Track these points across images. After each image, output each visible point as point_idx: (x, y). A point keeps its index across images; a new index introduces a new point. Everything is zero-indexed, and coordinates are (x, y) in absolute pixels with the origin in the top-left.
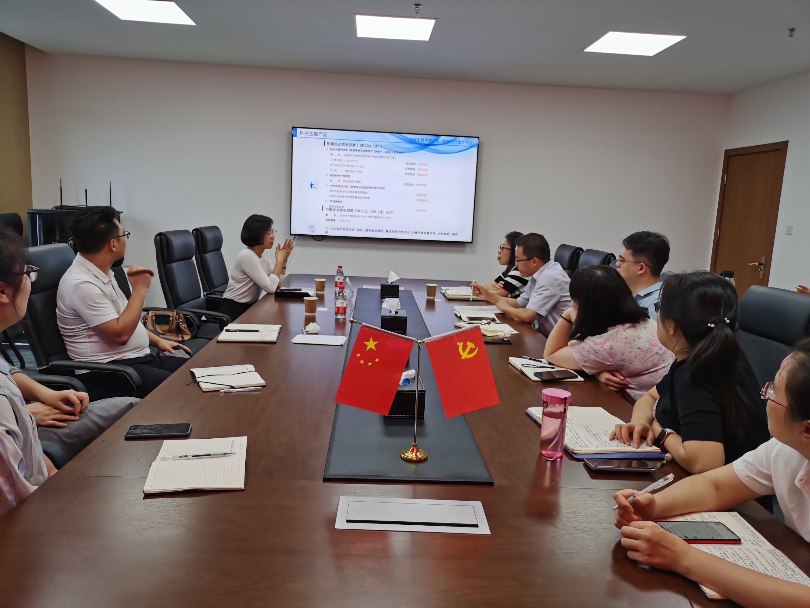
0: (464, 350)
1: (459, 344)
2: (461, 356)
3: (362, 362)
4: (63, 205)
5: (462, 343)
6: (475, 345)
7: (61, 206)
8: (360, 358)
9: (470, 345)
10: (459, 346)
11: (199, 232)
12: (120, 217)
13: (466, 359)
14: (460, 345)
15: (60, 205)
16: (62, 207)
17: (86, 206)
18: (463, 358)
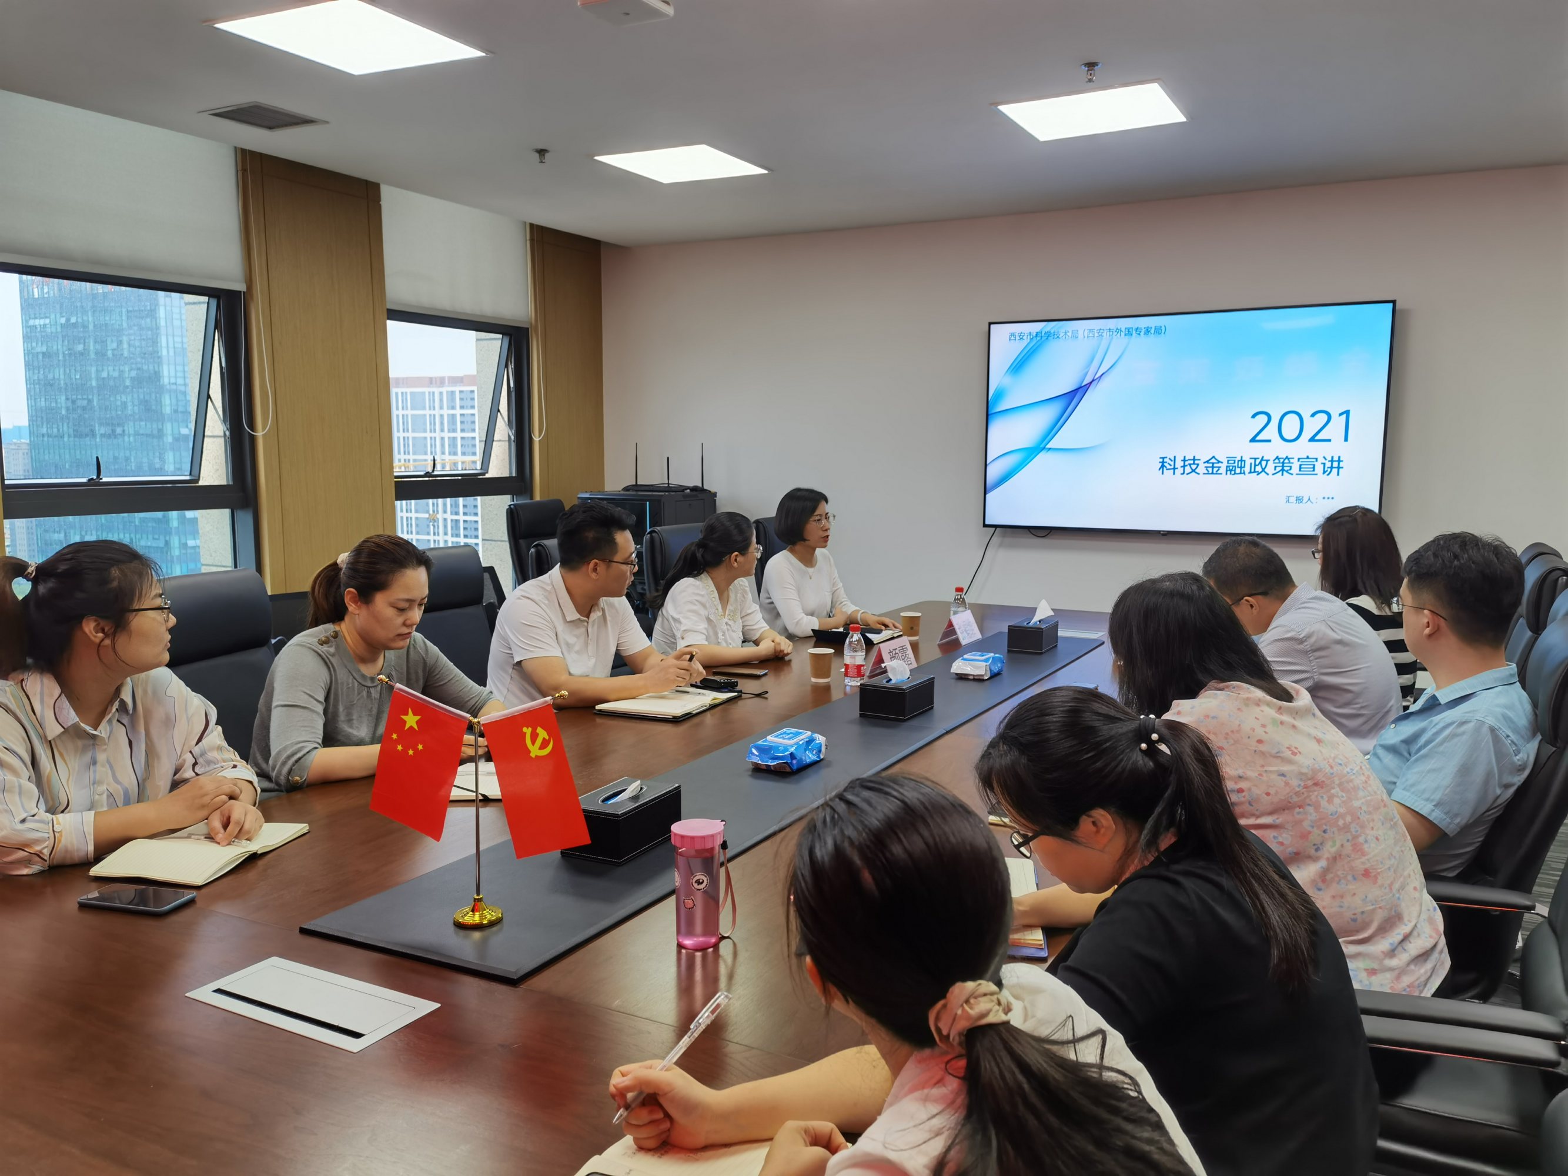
0: (533, 742)
1: (525, 729)
2: (529, 752)
3: (400, 748)
4: (638, 483)
5: (530, 729)
6: (548, 734)
7: (636, 485)
8: (397, 742)
9: (542, 734)
10: (525, 733)
11: (761, 525)
12: (715, 500)
13: (537, 756)
14: (528, 731)
15: (634, 483)
16: (636, 488)
17: (668, 484)
18: (533, 755)
